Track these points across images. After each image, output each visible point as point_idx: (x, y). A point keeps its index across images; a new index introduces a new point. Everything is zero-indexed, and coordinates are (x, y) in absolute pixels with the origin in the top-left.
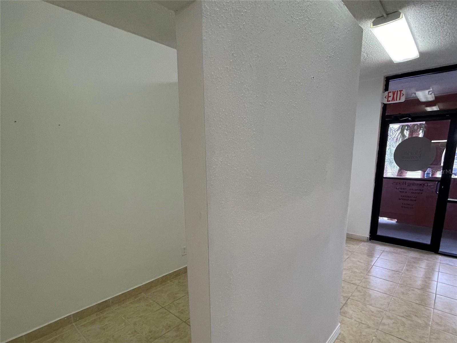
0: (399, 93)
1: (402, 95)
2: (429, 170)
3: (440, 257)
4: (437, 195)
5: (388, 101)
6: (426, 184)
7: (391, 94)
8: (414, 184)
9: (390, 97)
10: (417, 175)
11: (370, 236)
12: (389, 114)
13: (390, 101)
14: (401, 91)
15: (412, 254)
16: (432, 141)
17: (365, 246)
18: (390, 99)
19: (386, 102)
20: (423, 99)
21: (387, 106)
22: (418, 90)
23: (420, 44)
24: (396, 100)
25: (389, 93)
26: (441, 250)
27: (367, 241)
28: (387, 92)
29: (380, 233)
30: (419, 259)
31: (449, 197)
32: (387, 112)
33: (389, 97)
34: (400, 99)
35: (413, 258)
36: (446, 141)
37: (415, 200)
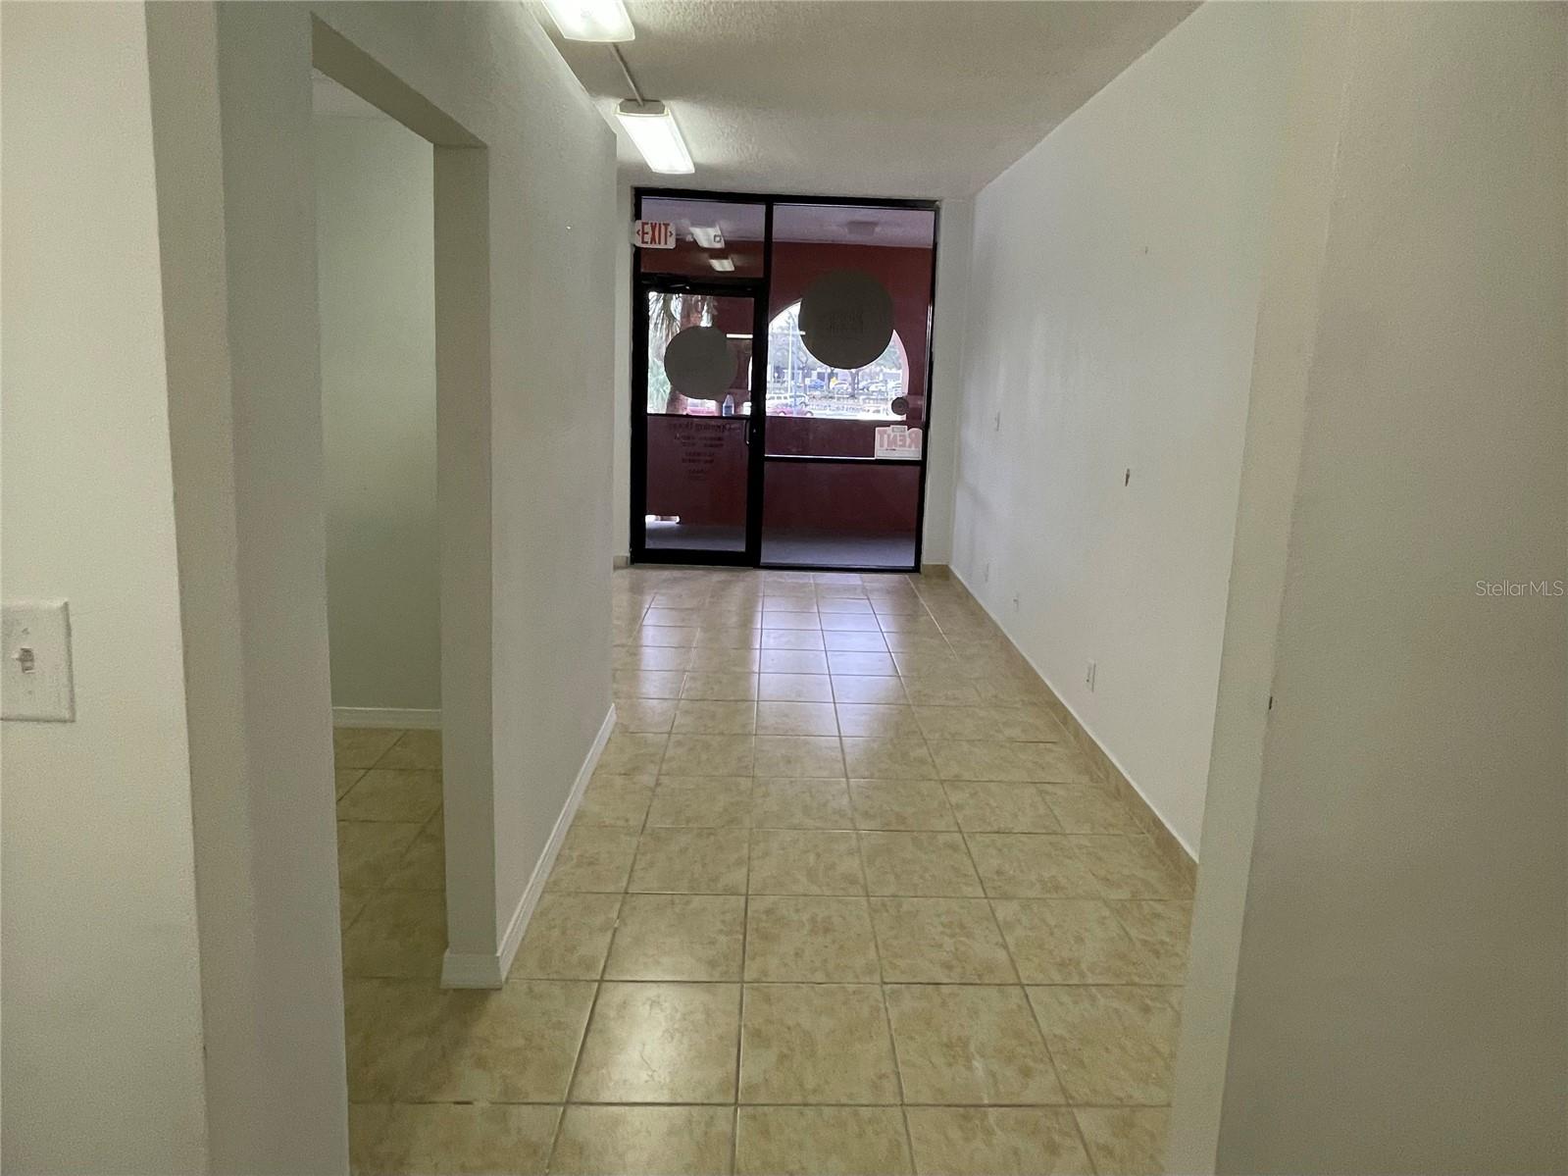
0: (663, 227)
1: (669, 234)
2: (729, 400)
3: (763, 573)
4: (747, 448)
5: (643, 242)
6: (728, 426)
7: (648, 228)
8: (707, 427)
9: (647, 233)
10: (709, 407)
11: (632, 553)
12: (647, 271)
13: (647, 243)
14: (666, 225)
15: (716, 577)
16: (729, 336)
17: (626, 577)
18: (648, 238)
19: (639, 244)
20: (704, 243)
21: (643, 253)
22: (695, 224)
23: (695, 152)
24: (660, 243)
25: (644, 224)
26: (764, 560)
27: (626, 568)
28: (639, 222)
29: (650, 544)
30: (730, 582)
31: (766, 450)
32: (642, 266)
33: (644, 233)
34: (666, 243)
35: (719, 582)
36: (751, 336)
37: (711, 461)
